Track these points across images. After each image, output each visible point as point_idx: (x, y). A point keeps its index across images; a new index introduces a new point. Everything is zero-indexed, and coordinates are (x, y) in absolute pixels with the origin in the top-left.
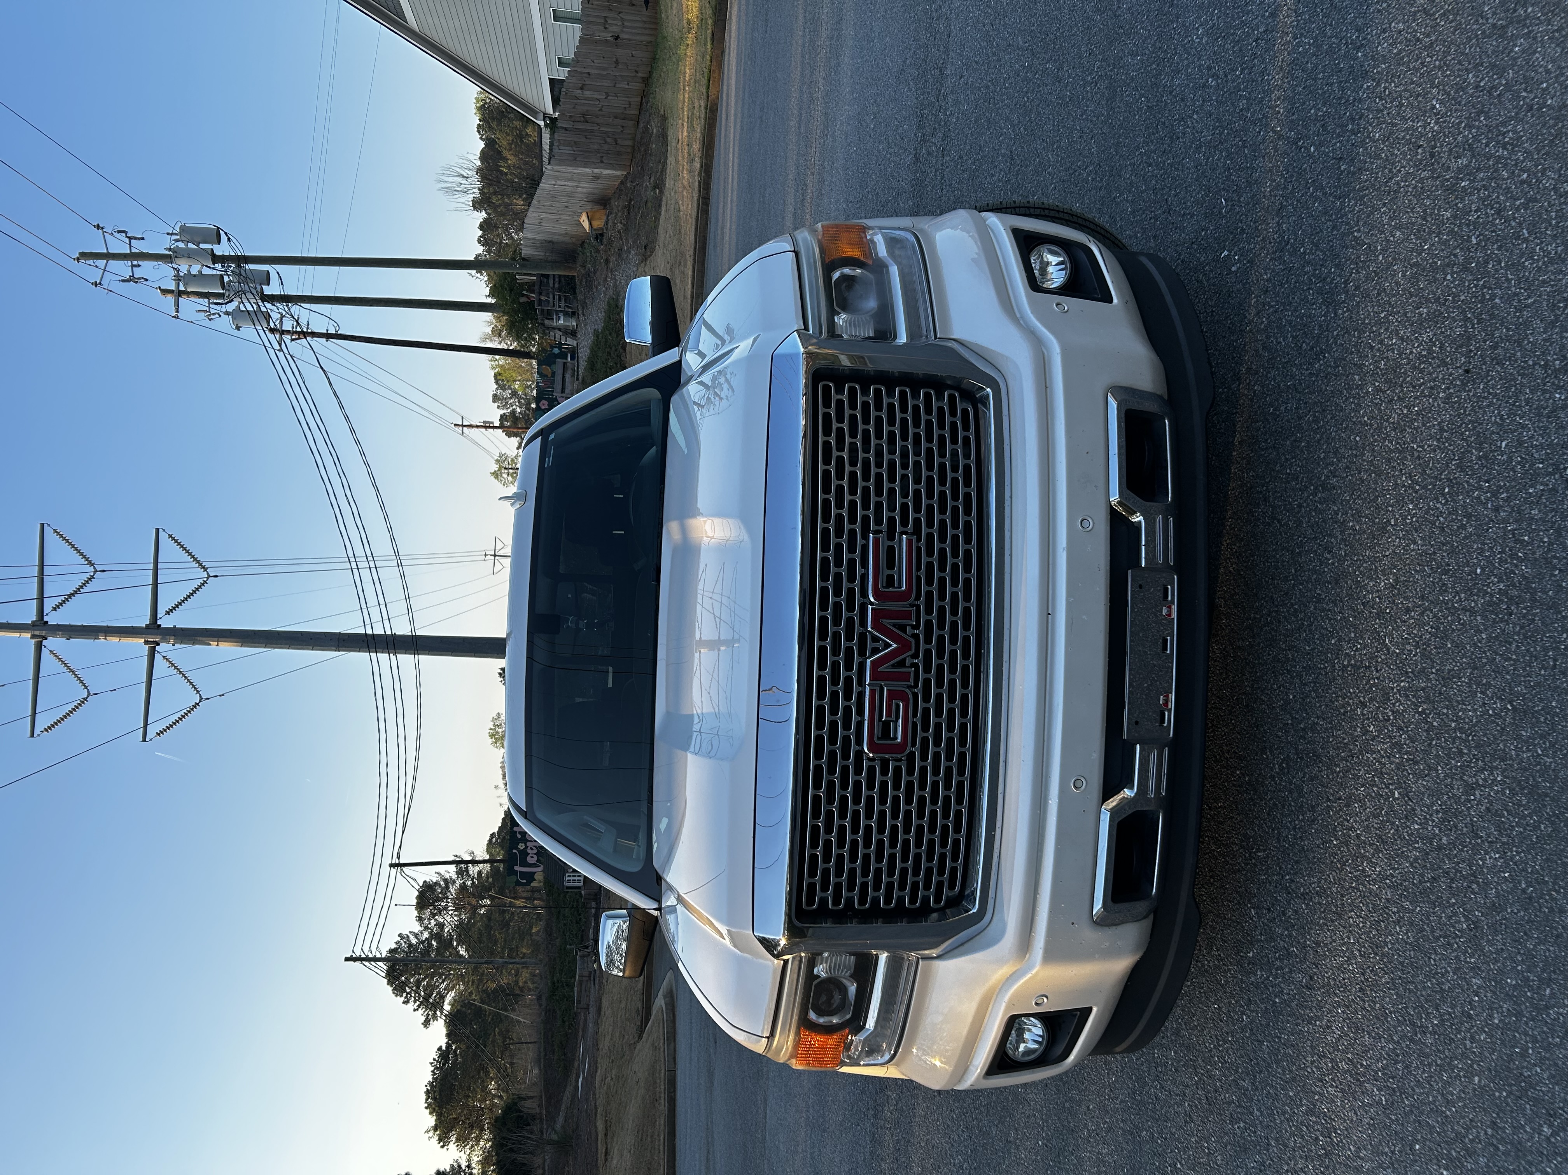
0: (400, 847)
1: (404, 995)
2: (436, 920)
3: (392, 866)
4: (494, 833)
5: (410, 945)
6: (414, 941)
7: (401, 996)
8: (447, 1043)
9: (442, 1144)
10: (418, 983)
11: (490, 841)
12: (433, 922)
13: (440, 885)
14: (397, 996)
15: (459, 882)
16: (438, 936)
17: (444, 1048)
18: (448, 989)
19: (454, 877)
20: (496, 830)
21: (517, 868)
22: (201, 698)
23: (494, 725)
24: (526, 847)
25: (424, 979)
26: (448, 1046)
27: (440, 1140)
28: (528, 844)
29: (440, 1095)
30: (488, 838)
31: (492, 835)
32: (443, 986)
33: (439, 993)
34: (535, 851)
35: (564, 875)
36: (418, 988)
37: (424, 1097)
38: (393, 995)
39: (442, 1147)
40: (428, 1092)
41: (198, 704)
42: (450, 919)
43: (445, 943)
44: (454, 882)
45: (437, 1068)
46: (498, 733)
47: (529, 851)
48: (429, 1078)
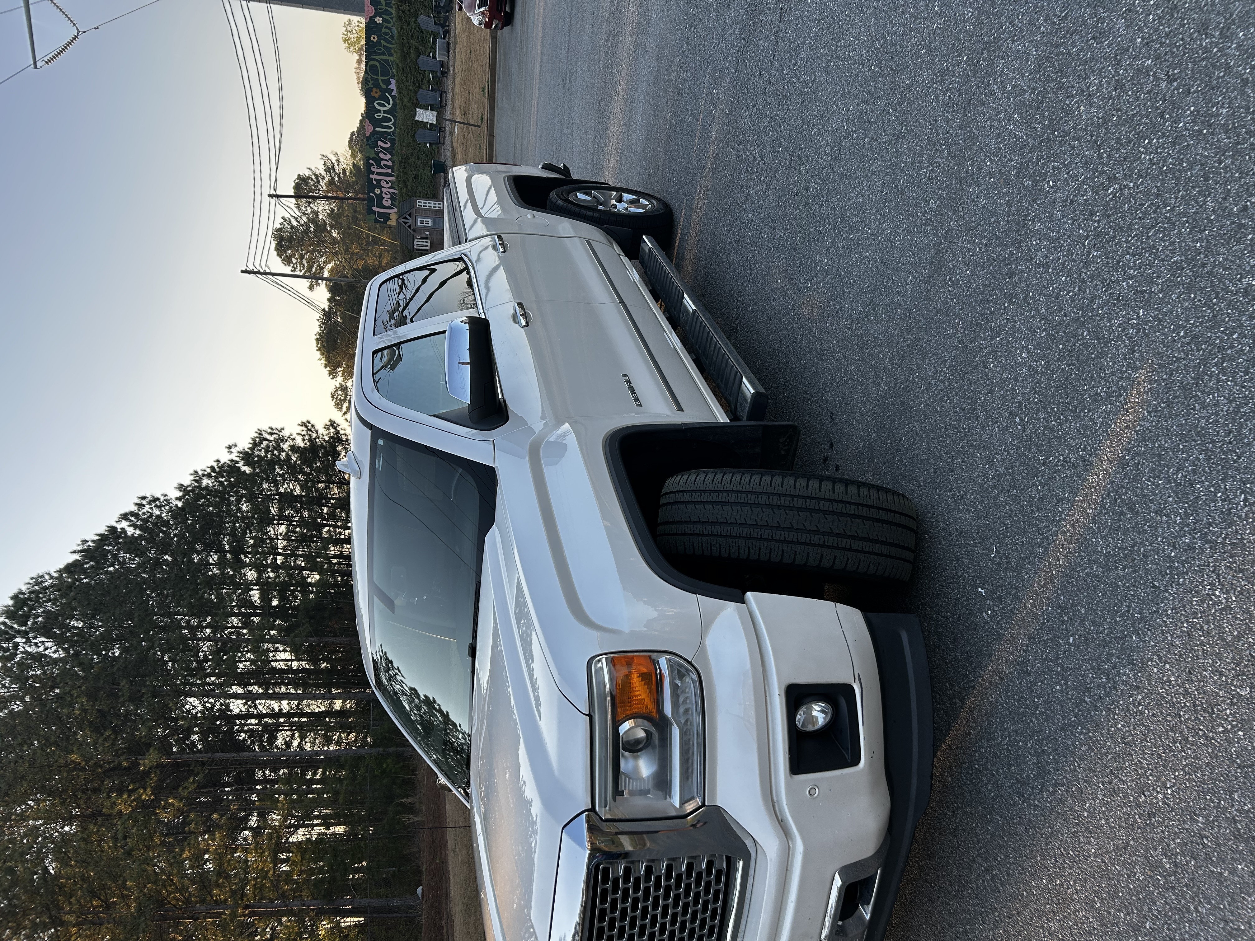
0: (276, 181)
1: (292, 265)
2: (311, 208)
3: (271, 196)
4: (353, 132)
5: (292, 227)
6: (295, 223)
7: (289, 266)
8: (329, 306)
9: (331, 376)
10: (302, 257)
11: (351, 140)
12: (309, 210)
13: (312, 179)
14: (285, 265)
15: (327, 178)
16: (315, 221)
17: (327, 309)
18: (326, 263)
19: (323, 173)
20: (355, 130)
21: (374, 209)
22: (79, 32)
23: (346, 31)
24: (382, 192)
25: (306, 254)
26: (330, 308)
27: (330, 374)
28: (383, 189)
29: (327, 344)
30: (349, 136)
31: (352, 134)
32: (322, 260)
33: (319, 265)
34: (389, 196)
35: (414, 241)
36: (302, 260)
37: (315, 343)
38: (283, 265)
39: (332, 379)
40: (317, 340)
41: (76, 37)
42: (323, 208)
43: (321, 228)
44: (323, 178)
45: (323, 324)
46: (350, 38)
47: (384, 195)
48: (318, 329)
